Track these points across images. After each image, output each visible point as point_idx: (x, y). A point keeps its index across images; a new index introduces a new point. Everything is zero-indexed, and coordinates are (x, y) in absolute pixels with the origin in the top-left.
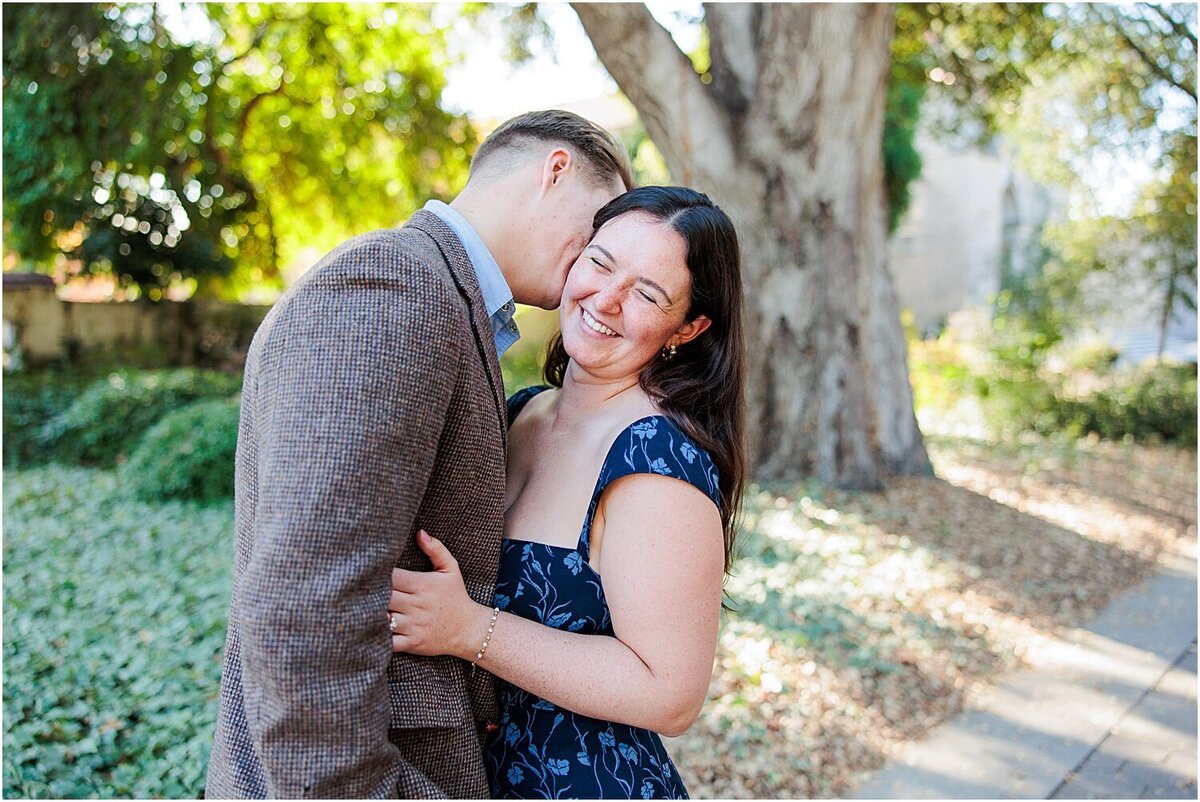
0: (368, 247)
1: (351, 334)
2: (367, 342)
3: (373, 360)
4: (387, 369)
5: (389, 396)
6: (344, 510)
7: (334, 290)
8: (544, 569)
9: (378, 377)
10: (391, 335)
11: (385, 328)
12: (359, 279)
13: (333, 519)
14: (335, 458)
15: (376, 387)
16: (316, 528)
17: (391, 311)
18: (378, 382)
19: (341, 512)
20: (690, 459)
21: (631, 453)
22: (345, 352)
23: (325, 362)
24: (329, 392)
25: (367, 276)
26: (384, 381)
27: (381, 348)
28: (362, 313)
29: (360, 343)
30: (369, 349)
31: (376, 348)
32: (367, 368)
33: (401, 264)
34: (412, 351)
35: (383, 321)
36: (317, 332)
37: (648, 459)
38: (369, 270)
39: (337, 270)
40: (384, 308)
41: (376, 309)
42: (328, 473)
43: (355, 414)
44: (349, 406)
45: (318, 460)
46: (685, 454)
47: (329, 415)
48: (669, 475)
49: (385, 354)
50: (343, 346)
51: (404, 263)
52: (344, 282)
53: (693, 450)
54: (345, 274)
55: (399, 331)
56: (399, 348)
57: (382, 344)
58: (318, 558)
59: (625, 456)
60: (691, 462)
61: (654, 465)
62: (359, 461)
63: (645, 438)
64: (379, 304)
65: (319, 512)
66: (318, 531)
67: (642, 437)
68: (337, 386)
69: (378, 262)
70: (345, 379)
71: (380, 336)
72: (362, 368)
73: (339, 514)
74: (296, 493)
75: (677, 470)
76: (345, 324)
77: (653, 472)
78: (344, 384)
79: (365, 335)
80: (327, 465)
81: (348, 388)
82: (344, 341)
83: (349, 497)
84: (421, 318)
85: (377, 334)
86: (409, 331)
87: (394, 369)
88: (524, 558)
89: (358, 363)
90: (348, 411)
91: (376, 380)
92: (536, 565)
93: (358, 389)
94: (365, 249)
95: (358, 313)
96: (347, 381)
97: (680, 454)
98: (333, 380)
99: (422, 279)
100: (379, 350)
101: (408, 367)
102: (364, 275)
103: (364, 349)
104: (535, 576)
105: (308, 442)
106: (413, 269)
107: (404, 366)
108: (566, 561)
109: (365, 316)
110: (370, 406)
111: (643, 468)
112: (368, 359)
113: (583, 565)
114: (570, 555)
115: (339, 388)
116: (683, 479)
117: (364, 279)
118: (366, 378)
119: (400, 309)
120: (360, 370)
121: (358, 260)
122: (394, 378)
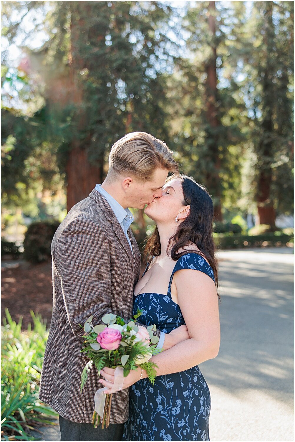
0: (76, 220)
1: (76, 249)
2: (80, 251)
3: (83, 255)
4: (88, 257)
5: (90, 264)
6: (87, 298)
7: (69, 235)
8: (157, 301)
9: (86, 260)
10: (86, 247)
11: (84, 245)
12: (75, 231)
13: (84, 302)
14: (80, 285)
15: (86, 263)
16: (80, 305)
17: (85, 239)
18: (86, 261)
19: (86, 299)
20: (202, 265)
21: (183, 263)
22: (75, 255)
23: (71, 259)
24: (73, 267)
25: (77, 230)
26: (88, 261)
27: (85, 252)
28: (77, 242)
29: (78, 252)
30: (81, 252)
31: (83, 252)
32: (82, 258)
33: (86, 224)
34: (93, 249)
35: (83, 243)
36: (66, 250)
37: (188, 265)
38: (77, 228)
39: (68, 230)
40: (83, 239)
41: (81, 240)
42: (80, 290)
43: (82, 272)
44: (80, 270)
45: (76, 286)
46: (200, 263)
47: (75, 274)
48: (195, 269)
49: (86, 253)
50: (74, 253)
51: (86, 223)
52: (71, 233)
53: (203, 262)
54: (71, 230)
55: (88, 245)
56: (90, 250)
57: (85, 250)
58: (82, 312)
59: (181, 264)
60: (202, 266)
61: (190, 266)
62: (87, 284)
63: (187, 259)
64: (81, 238)
65: (80, 301)
66: (81, 306)
67: (185, 258)
68: (75, 265)
69: (79, 225)
70: (77, 263)
71: (83, 248)
72: (81, 258)
73: (86, 300)
74: (73, 297)
75: (198, 268)
76: (73, 246)
77: (190, 268)
78: (77, 264)
79: (79, 249)
80: (79, 287)
81: (78, 265)
82: (74, 251)
83: (87, 295)
84: (94, 239)
85: (82, 248)
86: (91, 244)
87: (90, 256)
88: (151, 298)
89: (79, 257)
90: (80, 272)
91: (85, 261)
92: (155, 300)
93: (81, 265)
94: (75, 221)
95: (76, 242)
96: (78, 263)
97: (198, 263)
98: (74, 264)
99: (92, 226)
100: (84, 252)
101: (94, 254)
102: (76, 229)
103: (80, 253)
104: (155, 303)
105: (72, 282)
106: (89, 224)
107: (92, 255)
108: (164, 298)
109: (78, 242)
110: (86, 269)
111: (186, 267)
112: (82, 255)
113: (170, 300)
114: (165, 297)
115: (76, 266)
116: (200, 270)
117: (76, 231)
118: (83, 261)
119: (87, 238)
120: (80, 259)
121: (73, 225)
122: (90, 259)
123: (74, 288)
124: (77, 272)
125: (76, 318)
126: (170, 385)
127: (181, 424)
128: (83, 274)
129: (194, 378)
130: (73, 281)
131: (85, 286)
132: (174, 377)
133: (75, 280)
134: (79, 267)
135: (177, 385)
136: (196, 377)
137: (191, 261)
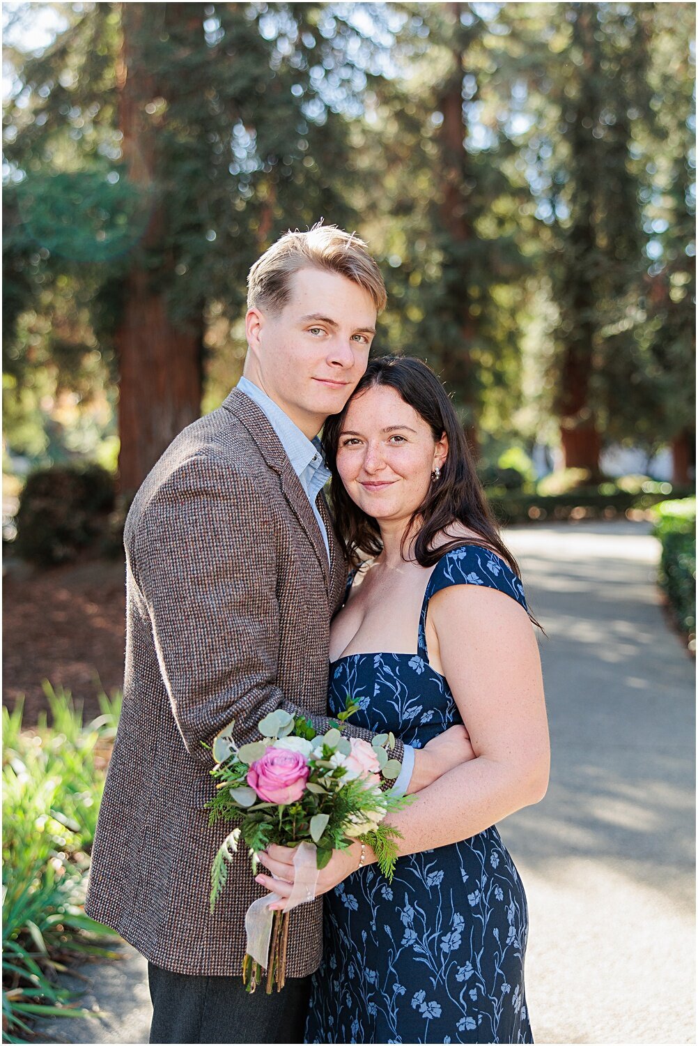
0: (190, 464)
1: (190, 536)
2: (202, 540)
3: (209, 553)
4: (221, 556)
5: (227, 575)
6: (220, 661)
7: (172, 501)
8: (394, 671)
9: (216, 564)
10: (217, 531)
11: (212, 526)
12: (187, 490)
13: (214, 669)
14: (203, 628)
15: (217, 571)
16: (204, 678)
17: (214, 512)
18: (217, 568)
19: (218, 664)
20: (496, 572)
21: (449, 570)
22: (189, 551)
23: (177, 560)
24: (185, 582)
25: (192, 487)
26: (221, 566)
27: (213, 543)
28: (194, 518)
29: (197, 542)
30: (205, 545)
31: (209, 543)
32: (207, 560)
33: (215, 473)
34: (235, 537)
35: (210, 521)
36: (166, 538)
37: (463, 574)
38: (193, 483)
39: (171, 487)
40: (208, 510)
41: (203, 513)
42: (201, 639)
43: (207, 594)
44: (201, 590)
45: (192, 631)
46: (491, 569)
47: (189, 598)
48: (481, 585)
49: (217, 546)
50: (186, 546)
51: (217, 471)
52: (178, 494)
53: (497, 566)
54: (177, 488)
55: (222, 526)
56: (226, 538)
57: (213, 540)
58: (209, 695)
59: (444, 572)
60: (497, 575)
61: (469, 578)
62: (220, 626)
63: (458, 559)
64: (204, 508)
65: (203, 667)
66: (205, 680)
67: (455, 559)
68: (189, 577)
69: (200, 475)
70: (193, 570)
71: (210, 533)
72: (204, 560)
73: (217, 665)
74: (184, 657)
75: (487, 580)
76: (184, 528)
77: (469, 583)
78: (194, 574)
79: (200, 535)
80: (199, 634)
81: (198, 577)
82: (186, 542)
83: (220, 652)
84: (236, 511)
85: (207, 532)
86: (230, 524)
87: (226, 555)
88: (376, 666)
89: (200, 557)
90: (202, 593)
91: (215, 566)
92: (387, 669)
93: (204, 577)
94: (188, 466)
95: (191, 518)
96: (195, 572)
97: (487, 569)
98: (186, 573)
99: (232, 479)
100: (211, 544)
101: (236, 550)
102: (190, 486)
103: (201, 546)
104: (387, 677)
105: (182, 619)
106: (224, 473)
107: (232, 551)
108: (411, 664)
109: (196, 519)
110: (215, 586)
111: (460, 581)
112: (206, 553)
113: (425, 666)
114: (413, 659)
115: (191, 578)
116: (493, 587)
117: (191, 490)
118: (208, 567)
119: (220, 508)
120: (202, 562)
121: (184, 475)
122: (228, 562)
123: (186, 636)
124: (193, 595)
125: (193, 713)
126: (435, 879)
127: (464, 973)
128: (210, 599)
129: (492, 857)
130: (184, 618)
131: (214, 630)
132: (445, 856)
133: (188, 615)
134: (198, 581)
135: (452, 879)
136: (496, 856)
137: (469, 565)
